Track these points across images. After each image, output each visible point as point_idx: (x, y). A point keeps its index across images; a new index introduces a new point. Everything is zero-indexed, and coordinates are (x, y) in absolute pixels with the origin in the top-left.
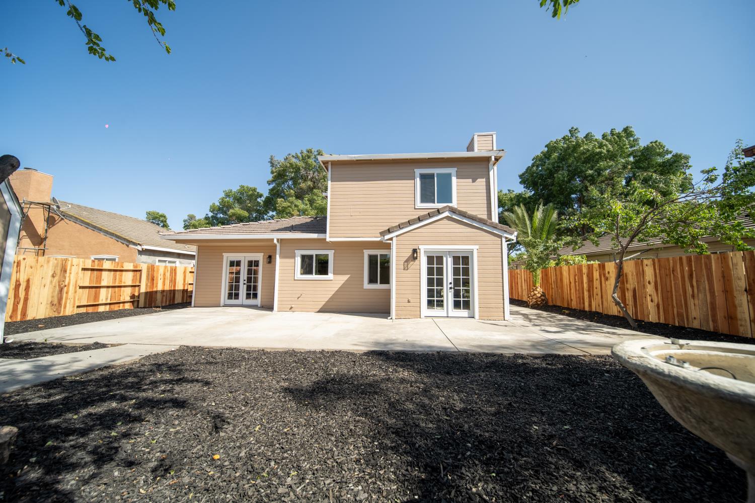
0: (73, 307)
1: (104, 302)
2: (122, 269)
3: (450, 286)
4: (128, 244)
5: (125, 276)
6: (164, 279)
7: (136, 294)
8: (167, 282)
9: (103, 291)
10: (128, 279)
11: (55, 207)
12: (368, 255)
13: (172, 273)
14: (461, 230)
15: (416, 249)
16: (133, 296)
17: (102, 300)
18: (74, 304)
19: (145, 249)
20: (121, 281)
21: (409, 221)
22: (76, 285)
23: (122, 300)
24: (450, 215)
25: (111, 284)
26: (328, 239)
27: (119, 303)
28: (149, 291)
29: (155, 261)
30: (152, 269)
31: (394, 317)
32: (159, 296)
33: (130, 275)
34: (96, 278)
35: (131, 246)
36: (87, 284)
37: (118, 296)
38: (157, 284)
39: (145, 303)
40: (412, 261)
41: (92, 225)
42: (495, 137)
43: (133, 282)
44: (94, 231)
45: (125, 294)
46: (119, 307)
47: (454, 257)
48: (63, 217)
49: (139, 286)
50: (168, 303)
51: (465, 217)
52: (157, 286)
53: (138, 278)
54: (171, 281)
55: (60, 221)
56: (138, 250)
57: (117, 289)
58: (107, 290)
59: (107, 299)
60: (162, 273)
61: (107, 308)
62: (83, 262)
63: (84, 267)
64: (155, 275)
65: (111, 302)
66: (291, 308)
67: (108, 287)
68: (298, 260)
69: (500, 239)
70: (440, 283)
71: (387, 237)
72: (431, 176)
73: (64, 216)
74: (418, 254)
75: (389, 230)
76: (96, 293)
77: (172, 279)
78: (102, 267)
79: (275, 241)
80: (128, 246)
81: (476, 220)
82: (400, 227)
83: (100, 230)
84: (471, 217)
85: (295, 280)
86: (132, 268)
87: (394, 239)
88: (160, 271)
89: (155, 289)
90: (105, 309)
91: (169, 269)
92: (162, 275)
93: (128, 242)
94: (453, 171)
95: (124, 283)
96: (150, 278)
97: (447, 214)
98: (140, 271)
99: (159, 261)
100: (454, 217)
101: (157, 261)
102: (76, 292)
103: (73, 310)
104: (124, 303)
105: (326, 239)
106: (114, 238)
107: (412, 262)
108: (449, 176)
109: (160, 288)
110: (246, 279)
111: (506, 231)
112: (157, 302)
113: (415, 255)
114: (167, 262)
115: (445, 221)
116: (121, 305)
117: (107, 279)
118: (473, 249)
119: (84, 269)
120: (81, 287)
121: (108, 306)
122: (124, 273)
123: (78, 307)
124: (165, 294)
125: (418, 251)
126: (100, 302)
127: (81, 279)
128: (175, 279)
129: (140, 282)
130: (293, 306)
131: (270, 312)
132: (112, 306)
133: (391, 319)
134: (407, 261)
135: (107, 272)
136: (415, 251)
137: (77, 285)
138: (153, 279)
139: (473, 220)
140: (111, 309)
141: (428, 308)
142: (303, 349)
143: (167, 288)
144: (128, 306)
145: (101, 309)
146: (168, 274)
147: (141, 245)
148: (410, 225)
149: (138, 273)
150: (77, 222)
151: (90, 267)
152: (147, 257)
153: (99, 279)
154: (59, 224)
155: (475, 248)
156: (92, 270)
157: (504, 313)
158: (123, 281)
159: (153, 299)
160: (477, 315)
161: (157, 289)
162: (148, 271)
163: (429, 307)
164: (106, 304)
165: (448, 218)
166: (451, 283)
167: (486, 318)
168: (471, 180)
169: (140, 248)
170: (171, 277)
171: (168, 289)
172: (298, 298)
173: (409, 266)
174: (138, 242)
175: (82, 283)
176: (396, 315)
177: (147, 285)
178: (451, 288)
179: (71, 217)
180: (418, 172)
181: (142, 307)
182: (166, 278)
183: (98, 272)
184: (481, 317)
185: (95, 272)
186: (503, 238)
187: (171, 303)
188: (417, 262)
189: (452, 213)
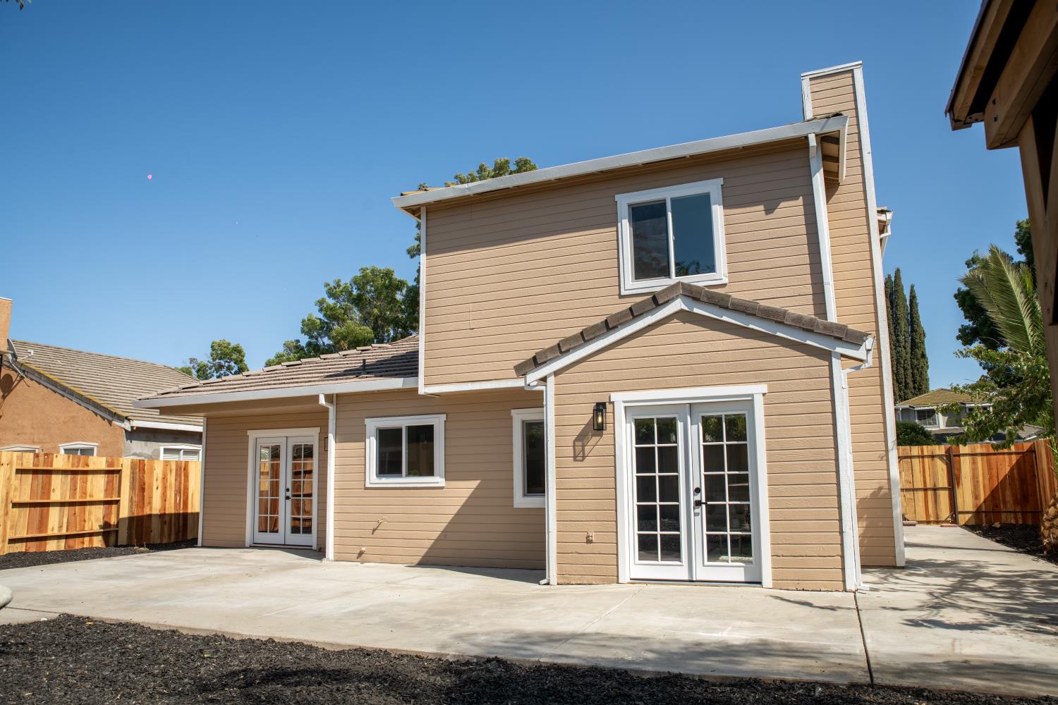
0: (3, 541)
1: (56, 532)
2: (86, 469)
3: (697, 498)
4: (110, 418)
5: (92, 482)
6: (165, 488)
7: (113, 521)
8: (171, 494)
9: (54, 513)
10: (97, 487)
11: (10, 357)
12: (523, 422)
13: (180, 475)
14: (720, 345)
15: (604, 405)
16: (106, 524)
17: (53, 529)
18: (4, 535)
19: (137, 428)
20: (85, 493)
21: (582, 333)
22: (7, 500)
23: (87, 530)
24: (686, 308)
25: (67, 499)
26: (422, 390)
27: (83, 535)
28: (135, 515)
29: (158, 451)
30: (139, 469)
31: (554, 580)
32: (155, 525)
33: (101, 480)
34: (42, 488)
35: (116, 423)
36: (26, 499)
37: (81, 521)
38: (151, 497)
39: (130, 537)
40: (593, 435)
41: (61, 385)
42: (859, 74)
43: (106, 495)
44: (64, 396)
45: (93, 518)
46: (83, 543)
47: (706, 421)
48: (22, 374)
49: (117, 502)
50: (173, 537)
51: (727, 308)
52: (150, 503)
53: (116, 485)
54: (178, 492)
55: (19, 381)
56: (126, 431)
57: (77, 508)
58: (60, 511)
59: (60, 527)
60: (160, 476)
61: (62, 545)
62: (18, 457)
63: (20, 467)
64: (146, 480)
65: (68, 533)
66: (361, 553)
67: (62, 504)
68: (372, 444)
69: (827, 363)
70: (670, 489)
71: (533, 377)
72: (657, 210)
73: (24, 371)
74: (609, 415)
75: (534, 358)
76: (41, 516)
77: (180, 488)
78: (52, 466)
79: (322, 401)
80: (110, 423)
81: (754, 315)
82: (561, 349)
83: (72, 393)
84: (742, 309)
85: (366, 489)
86: (103, 467)
87: (551, 380)
88: (155, 472)
89: (147, 511)
90: (58, 546)
91: (174, 467)
92: (160, 480)
93: (112, 416)
94: (712, 187)
95: (91, 496)
96: (137, 485)
97: (678, 305)
98: (119, 472)
99: (167, 451)
100: (696, 310)
101: (162, 451)
102: (6, 514)
103: (3, 547)
104: (91, 535)
105: (416, 390)
106: (91, 408)
107: (594, 440)
108: (703, 202)
109: (156, 508)
110: (289, 486)
111: (840, 339)
112: (152, 534)
113: (600, 420)
114: (182, 452)
115: (676, 325)
116: (87, 539)
117: (59, 489)
118: (752, 395)
119: (20, 471)
120: (15, 505)
121: (63, 542)
122: (90, 477)
123: (12, 541)
124: (167, 519)
125: (609, 407)
126: (50, 533)
127: (16, 489)
128: (186, 488)
129: (119, 496)
130: (363, 549)
131: (316, 562)
132: (71, 541)
133: (548, 584)
134: (582, 437)
135: (60, 476)
136: (600, 408)
137: (9, 501)
138: (142, 489)
139: (748, 314)
140: (69, 547)
141: (640, 559)
142: (239, 634)
143: (170, 509)
144: (98, 542)
145: (52, 546)
146: (172, 478)
147: (129, 420)
148: (585, 341)
149: (116, 477)
150: (41, 381)
151: (31, 467)
152: (143, 443)
153: (47, 489)
154: (18, 388)
155: (758, 390)
156: (35, 472)
157: (843, 569)
158: (88, 494)
159: (144, 530)
160: (767, 579)
161: (151, 509)
162: (133, 473)
163: (641, 552)
164: (59, 537)
165: (681, 316)
166: (698, 490)
167: (792, 585)
168: (761, 207)
169: (127, 426)
170: (177, 484)
171: (173, 511)
172: (374, 530)
173: (587, 449)
174: (125, 415)
175: (18, 497)
176: (560, 574)
177: (131, 500)
178: (698, 503)
179: (34, 372)
180: (624, 201)
181: (125, 543)
182: (168, 485)
183: (45, 476)
184: (778, 582)
185: (40, 476)
186: (834, 360)
187: (180, 538)
188: (606, 437)
189: (690, 301)
